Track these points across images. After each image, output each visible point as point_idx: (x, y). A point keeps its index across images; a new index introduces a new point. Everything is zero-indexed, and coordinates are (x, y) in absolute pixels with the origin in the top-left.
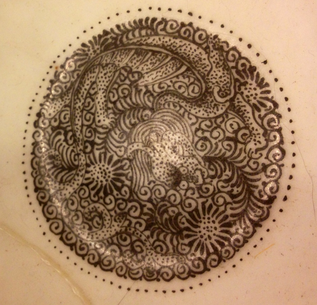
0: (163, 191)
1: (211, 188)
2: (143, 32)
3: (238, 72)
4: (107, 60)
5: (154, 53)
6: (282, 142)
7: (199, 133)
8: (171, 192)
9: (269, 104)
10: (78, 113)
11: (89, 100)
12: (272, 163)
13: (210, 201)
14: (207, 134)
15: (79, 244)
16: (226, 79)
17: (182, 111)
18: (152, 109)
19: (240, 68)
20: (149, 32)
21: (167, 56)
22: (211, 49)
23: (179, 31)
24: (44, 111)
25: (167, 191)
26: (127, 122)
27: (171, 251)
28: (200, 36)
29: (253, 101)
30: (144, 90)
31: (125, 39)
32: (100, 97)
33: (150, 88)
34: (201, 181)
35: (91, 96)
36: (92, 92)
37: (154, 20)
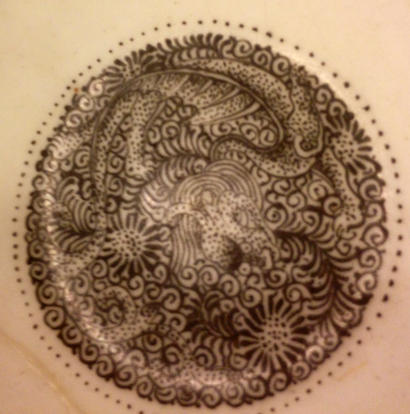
0: (215, 276)
1: (283, 276)
2: (203, 53)
3: (329, 119)
4: (148, 84)
5: (216, 82)
6: (384, 218)
7: (272, 198)
8: (227, 277)
9: (369, 166)
10: (101, 156)
11: (119, 138)
12: (369, 248)
13: (280, 295)
14: (282, 200)
15: (85, 345)
16: (312, 126)
17: (249, 165)
18: (208, 160)
19: (332, 113)
20: (211, 53)
21: (233, 87)
22: (295, 83)
23: (251, 56)
24: (52, 148)
25: (220, 276)
26: (171, 173)
27: (220, 363)
28: (280, 66)
29: (348, 160)
30: (198, 131)
31: (176, 60)
32: (135, 137)
33: (207, 129)
34: (269, 265)
35: (123, 134)
36: (124, 127)
37: (219, 37)
